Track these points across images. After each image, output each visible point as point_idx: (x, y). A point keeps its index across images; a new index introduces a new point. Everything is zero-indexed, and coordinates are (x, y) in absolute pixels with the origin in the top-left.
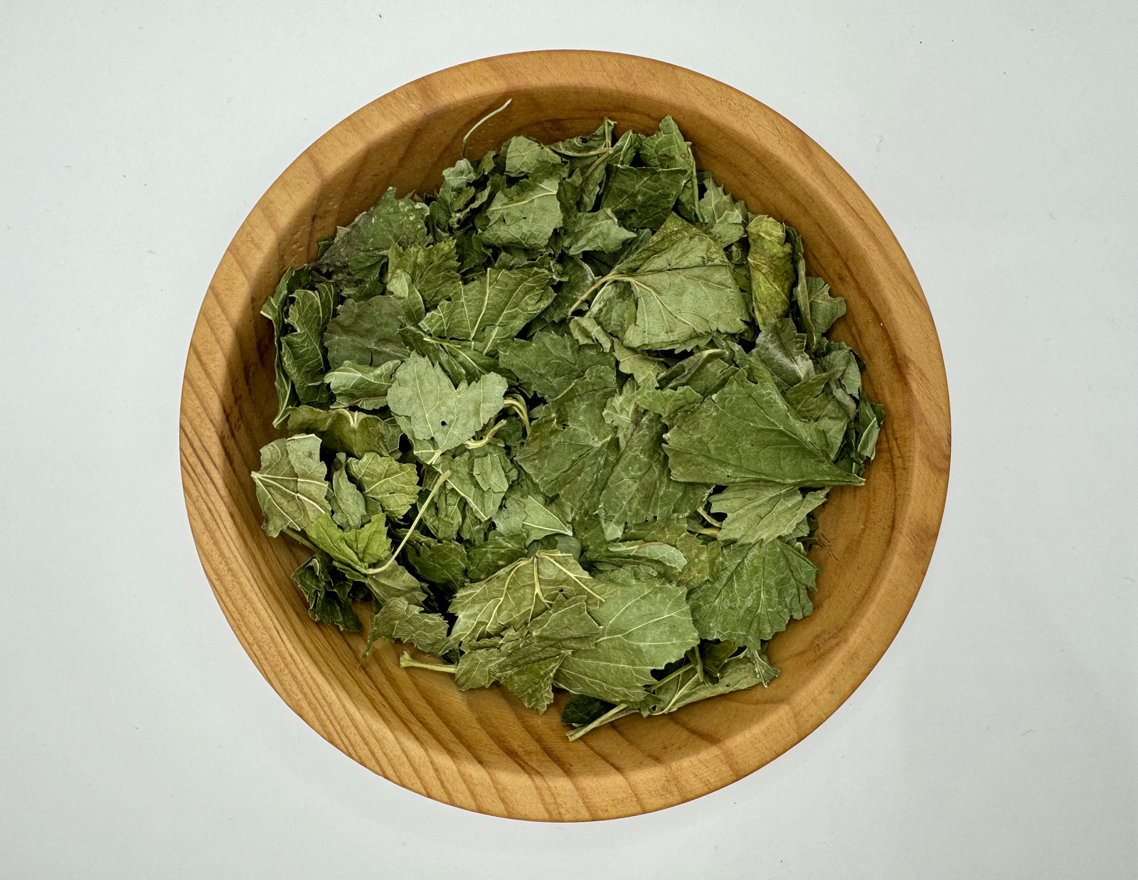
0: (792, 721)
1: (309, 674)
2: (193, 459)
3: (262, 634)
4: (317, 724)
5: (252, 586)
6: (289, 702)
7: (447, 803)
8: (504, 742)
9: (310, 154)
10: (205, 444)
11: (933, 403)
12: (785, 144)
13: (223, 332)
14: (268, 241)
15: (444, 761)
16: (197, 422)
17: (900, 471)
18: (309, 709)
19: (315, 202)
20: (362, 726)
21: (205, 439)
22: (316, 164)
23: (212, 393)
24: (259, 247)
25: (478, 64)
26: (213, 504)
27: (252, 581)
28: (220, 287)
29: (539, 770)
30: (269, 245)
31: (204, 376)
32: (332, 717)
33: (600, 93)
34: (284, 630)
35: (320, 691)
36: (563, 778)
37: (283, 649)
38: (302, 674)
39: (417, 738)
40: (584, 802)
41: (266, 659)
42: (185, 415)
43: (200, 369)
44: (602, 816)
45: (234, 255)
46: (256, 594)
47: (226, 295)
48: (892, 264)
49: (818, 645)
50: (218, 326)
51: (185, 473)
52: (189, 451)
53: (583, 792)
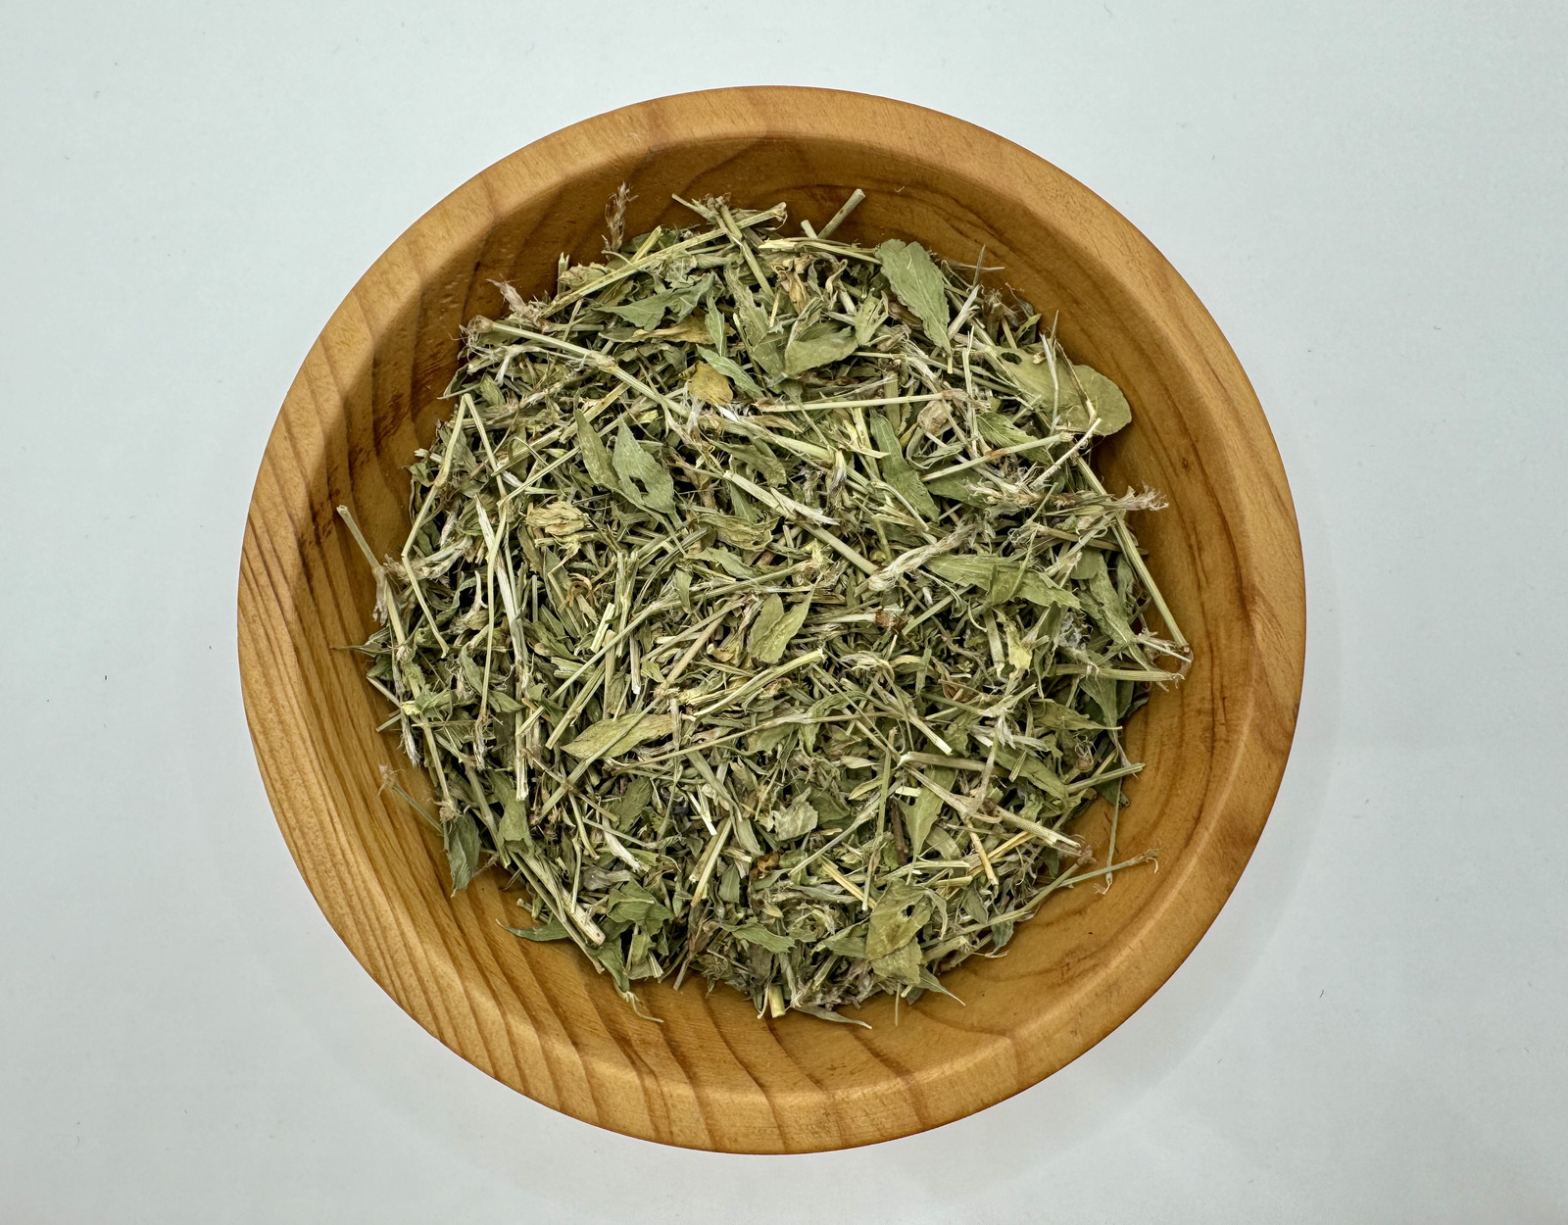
0: (1013, 1064)
1: (364, 882)
2: (258, 565)
3: (311, 817)
4: (362, 952)
5: (307, 749)
6: (330, 917)
7: (519, 1091)
8: (614, 1022)
9: (487, 180)
10: (277, 547)
11: (1280, 658)
12: (1134, 269)
13: (327, 400)
14: (408, 285)
15: (525, 1031)
16: (272, 515)
17: (1222, 743)
18: (354, 929)
19: (481, 246)
20: (423, 966)
21: (278, 540)
22: (490, 193)
23: (298, 479)
24: (394, 293)
25: (733, 93)
26: (274, 629)
27: (309, 743)
28: (334, 339)
29: (654, 1068)
30: (409, 293)
31: (292, 455)
32: (383, 946)
33: (892, 158)
34: (339, 816)
35: (374, 908)
36: (682, 1086)
37: (334, 842)
38: (353, 881)
39: (495, 996)
40: (707, 1124)
41: (309, 851)
42: (257, 503)
43: (287, 444)
44: (728, 1146)
45: (359, 299)
46: (311, 761)
47: (340, 350)
48: (1255, 455)
49: (1068, 964)
50: (321, 390)
51: (244, 581)
52: (254, 552)
53: (709, 1108)
